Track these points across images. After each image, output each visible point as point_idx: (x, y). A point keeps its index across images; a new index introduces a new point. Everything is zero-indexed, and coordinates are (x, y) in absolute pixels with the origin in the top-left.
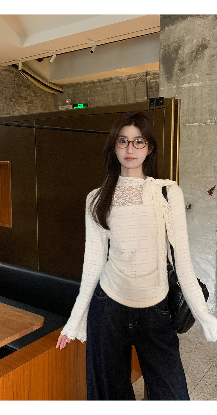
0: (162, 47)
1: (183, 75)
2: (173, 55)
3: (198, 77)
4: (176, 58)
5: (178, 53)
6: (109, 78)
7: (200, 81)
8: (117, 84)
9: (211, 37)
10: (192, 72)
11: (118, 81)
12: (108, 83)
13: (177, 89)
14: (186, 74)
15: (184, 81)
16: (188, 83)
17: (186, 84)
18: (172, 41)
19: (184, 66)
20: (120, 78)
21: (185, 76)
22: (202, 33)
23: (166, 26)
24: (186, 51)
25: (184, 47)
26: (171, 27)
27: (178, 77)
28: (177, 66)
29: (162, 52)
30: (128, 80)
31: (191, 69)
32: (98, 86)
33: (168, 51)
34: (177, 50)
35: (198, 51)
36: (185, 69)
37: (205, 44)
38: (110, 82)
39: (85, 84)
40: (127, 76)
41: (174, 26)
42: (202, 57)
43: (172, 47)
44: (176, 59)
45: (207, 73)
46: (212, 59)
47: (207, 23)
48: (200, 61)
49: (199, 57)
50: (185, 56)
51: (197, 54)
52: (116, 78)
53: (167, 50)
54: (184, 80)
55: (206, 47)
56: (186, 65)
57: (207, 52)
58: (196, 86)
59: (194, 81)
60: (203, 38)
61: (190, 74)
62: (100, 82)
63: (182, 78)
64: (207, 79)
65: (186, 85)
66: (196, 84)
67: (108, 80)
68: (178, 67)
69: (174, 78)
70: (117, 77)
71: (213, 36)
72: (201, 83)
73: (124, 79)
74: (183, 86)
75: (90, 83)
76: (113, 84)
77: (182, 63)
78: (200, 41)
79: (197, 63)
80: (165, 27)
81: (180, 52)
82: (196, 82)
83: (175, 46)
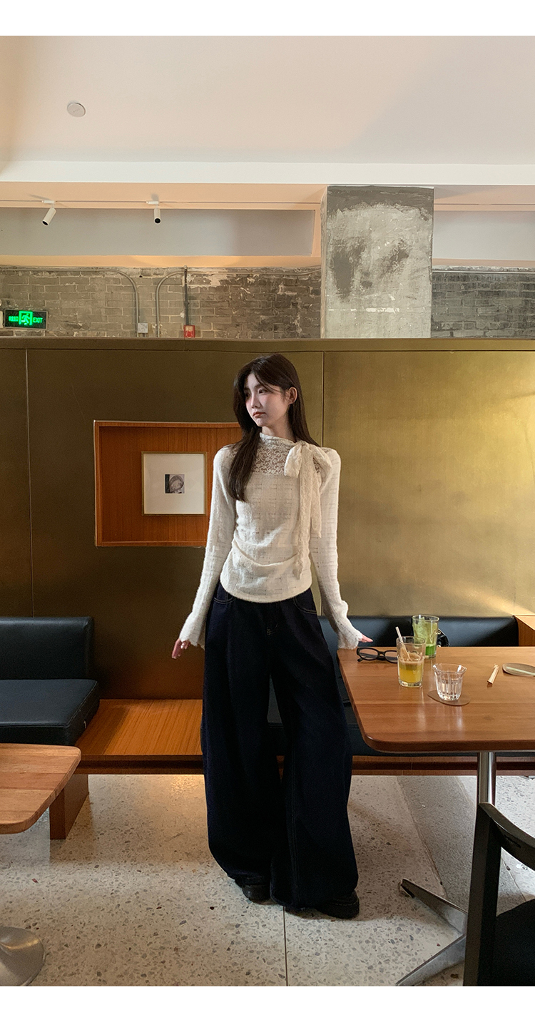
0: (331, 242)
1: (369, 294)
2: (351, 258)
3: (393, 299)
4: (357, 264)
5: (360, 257)
6: (97, 268)
7: (397, 306)
8: (117, 281)
9: (414, 242)
10: (384, 291)
11: (121, 277)
12: (94, 277)
13: (358, 313)
14: (373, 293)
15: (370, 304)
16: (376, 307)
17: (372, 307)
18: (349, 236)
19: (369, 280)
20: (124, 271)
21: (372, 295)
22: (400, 234)
23: (339, 210)
24: (372, 257)
25: (370, 249)
26: (347, 212)
27: (360, 294)
28: (357, 278)
29: (331, 249)
30: (141, 277)
31: (382, 286)
32: (71, 281)
33: (343, 251)
34: (358, 251)
35: (393, 258)
36: (371, 283)
37: (404, 250)
38: (98, 276)
39: (36, 271)
40: (140, 270)
41: (353, 213)
42: (400, 270)
43: (349, 245)
44: (357, 266)
45: (408, 295)
46: (416, 275)
47: (408, 219)
48: (396, 275)
49: (394, 269)
50: (372, 263)
51: (392, 264)
52: (115, 271)
53: (341, 249)
54: (370, 301)
55: (407, 256)
56: (373, 278)
57: (408, 263)
58: (390, 313)
59: (387, 305)
60: (402, 240)
61: (380, 293)
62: (76, 272)
63: (367, 297)
64: (408, 304)
65: (373, 310)
66: (390, 310)
67: (96, 271)
68: (359, 279)
69: (353, 295)
70: (116, 268)
71: (417, 242)
72: (398, 309)
73: (132, 274)
74: (369, 310)
75: (50, 272)
76: (107, 280)
77: (367, 274)
78: (396, 243)
79: (391, 277)
80: (336, 210)
81: (364, 255)
82: (390, 306)
83: (355, 244)
